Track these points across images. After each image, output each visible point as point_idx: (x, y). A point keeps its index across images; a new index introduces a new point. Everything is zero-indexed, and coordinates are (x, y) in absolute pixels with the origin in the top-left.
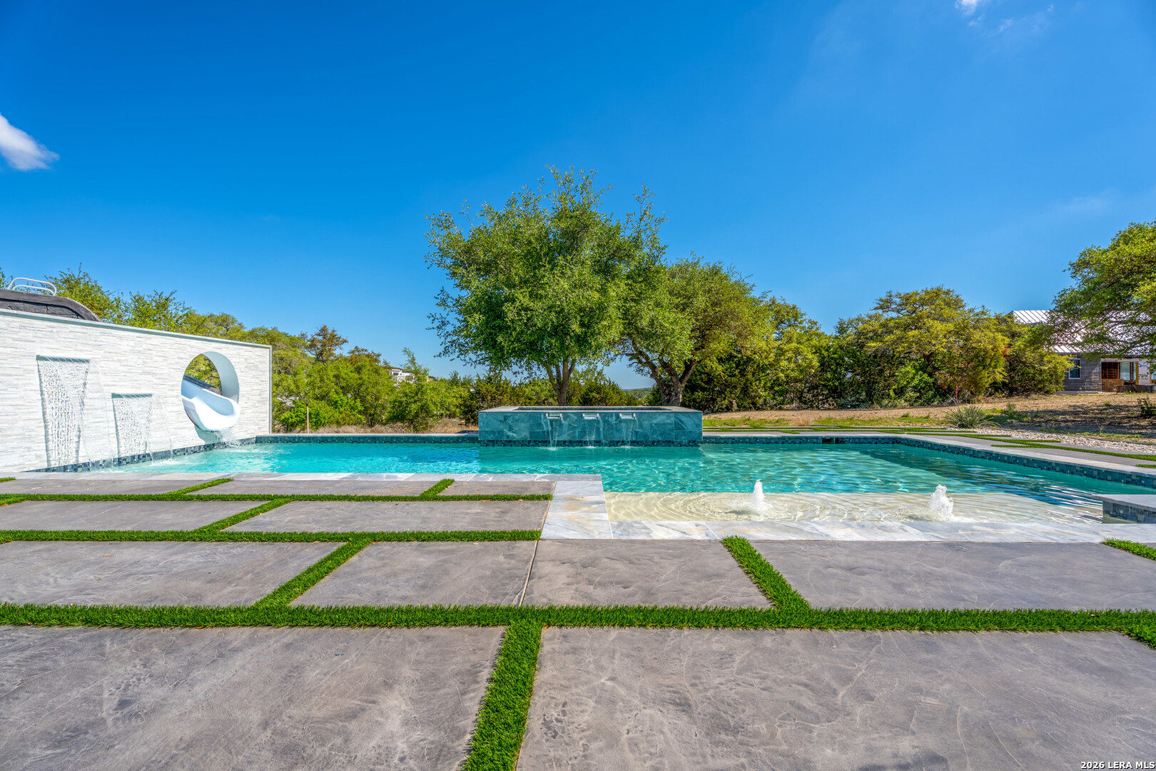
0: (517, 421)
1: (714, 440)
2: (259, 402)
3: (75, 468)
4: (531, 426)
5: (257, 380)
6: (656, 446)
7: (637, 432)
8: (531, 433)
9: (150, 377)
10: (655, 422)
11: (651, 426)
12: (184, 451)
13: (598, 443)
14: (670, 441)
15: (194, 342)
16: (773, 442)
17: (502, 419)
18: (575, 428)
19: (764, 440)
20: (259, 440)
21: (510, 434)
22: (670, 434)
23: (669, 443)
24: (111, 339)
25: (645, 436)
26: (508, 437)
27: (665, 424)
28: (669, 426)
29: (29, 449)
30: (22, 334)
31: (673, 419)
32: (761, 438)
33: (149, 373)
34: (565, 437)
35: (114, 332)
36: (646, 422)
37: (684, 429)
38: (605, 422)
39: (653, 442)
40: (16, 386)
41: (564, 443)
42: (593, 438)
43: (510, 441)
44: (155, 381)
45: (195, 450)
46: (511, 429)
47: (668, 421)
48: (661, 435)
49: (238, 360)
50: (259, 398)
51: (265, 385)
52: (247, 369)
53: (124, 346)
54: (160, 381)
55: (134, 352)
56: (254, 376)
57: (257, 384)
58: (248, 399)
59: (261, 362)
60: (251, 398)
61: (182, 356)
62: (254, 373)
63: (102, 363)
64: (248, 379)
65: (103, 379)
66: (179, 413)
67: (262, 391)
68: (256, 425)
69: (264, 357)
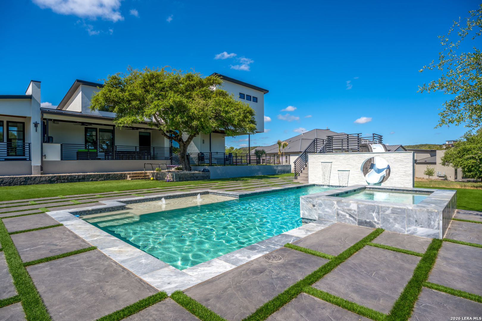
9: (349, 166)
15: (366, 155)
24: (338, 157)
30: (319, 158)
40: (318, 168)
44: (351, 167)
49: (389, 159)
50: (404, 174)
51: (409, 169)
52: (395, 162)
53: (341, 158)
54: (353, 167)
55: (344, 159)
56: (400, 165)
57: (402, 168)
58: (396, 174)
59: (406, 159)
60: (398, 173)
61: (361, 159)
62: (401, 163)
63: (335, 163)
64: (396, 166)
65: (336, 166)
66: (360, 176)
67: (406, 171)
68: (402, 185)
69: (408, 157)
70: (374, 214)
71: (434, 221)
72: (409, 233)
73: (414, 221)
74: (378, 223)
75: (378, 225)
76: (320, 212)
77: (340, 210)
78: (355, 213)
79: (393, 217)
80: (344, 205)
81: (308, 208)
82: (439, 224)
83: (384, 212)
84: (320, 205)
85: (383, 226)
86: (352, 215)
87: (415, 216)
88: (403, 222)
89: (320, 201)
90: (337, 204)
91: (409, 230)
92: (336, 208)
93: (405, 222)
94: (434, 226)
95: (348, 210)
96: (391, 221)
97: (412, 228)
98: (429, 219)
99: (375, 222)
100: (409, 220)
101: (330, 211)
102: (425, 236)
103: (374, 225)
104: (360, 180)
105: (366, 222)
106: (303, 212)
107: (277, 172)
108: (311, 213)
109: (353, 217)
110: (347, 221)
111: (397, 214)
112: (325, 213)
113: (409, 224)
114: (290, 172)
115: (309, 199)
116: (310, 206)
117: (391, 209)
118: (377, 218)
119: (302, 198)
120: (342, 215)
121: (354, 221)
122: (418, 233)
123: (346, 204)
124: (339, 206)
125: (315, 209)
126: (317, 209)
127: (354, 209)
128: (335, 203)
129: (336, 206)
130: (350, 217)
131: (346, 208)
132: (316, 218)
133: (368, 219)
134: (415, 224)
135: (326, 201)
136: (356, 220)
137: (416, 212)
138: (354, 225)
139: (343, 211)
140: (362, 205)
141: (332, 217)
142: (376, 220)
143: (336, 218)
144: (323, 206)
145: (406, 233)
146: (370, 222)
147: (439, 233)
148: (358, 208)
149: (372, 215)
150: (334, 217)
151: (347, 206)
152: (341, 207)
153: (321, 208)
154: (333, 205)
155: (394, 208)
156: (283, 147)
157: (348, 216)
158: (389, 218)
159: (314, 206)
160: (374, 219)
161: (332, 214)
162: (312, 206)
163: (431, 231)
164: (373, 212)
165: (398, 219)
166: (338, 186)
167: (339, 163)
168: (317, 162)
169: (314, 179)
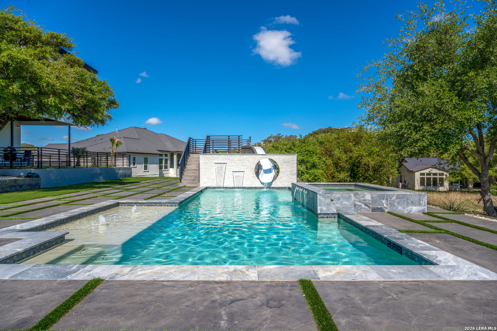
9: (243, 167)
10: (310, 196)
11: (309, 199)
12: (256, 188)
13: (302, 204)
14: (313, 211)
15: (259, 156)
24: (232, 158)
28: (312, 201)
29: (213, 182)
30: (212, 158)
31: (313, 196)
33: (244, 166)
35: (233, 156)
37: (314, 203)
39: (310, 210)
40: (211, 169)
44: (245, 167)
45: (260, 188)
49: (279, 160)
50: (290, 173)
51: (294, 169)
52: (284, 163)
53: (236, 159)
54: (247, 168)
55: (239, 160)
56: (288, 165)
57: (289, 168)
58: (285, 173)
59: (292, 160)
60: (286, 173)
61: (255, 160)
62: (288, 164)
63: (230, 164)
64: (284, 167)
65: (230, 167)
66: (254, 177)
67: (292, 171)
68: (288, 182)
69: (293, 158)
70: (384, 201)
71: (422, 201)
72: (408, 212)
73: (411, 203)
74: (387, 208)
75: (387, 210)
76: (338, 205)
77: (357, 201)
78: (369, 202)
79: (397, 201)
80: (361, 197)
81: (326, 203)
82: (425, 202)
83: (391, 198)
84: (339, 199)
85: (390, 210)
86: (367, 204)
87: (411, 199)
88: (404, 204)
89: (338, 196)
90: (354, 196)
91: (408, 210)
92: (353, 200)
93: (405, 204)
94: (423, 204)
95: (363, 200)
96: (396, 204)
97: (410, 208)
98: (420, 199)
99: (385, 207)
100: (408, 202)
101: (348, 203)
102: (417, 212)
103: (384, 210)
104: (254, 180)
105: (378, 209)
106: (320, 208)
107: (119, 177)
108: (329, 207)
109: (368, 206)
110: (363, 210)
111: (400, 199)
112: (343, 206)
113: (408, 205)
114: (131, 176)
115: (328, 195)
116: (328, 201)
117: (395, 195)
118: (386, 204)
119: (320, 194)
120: (358, 205)
121: (368, 209)
122: (413, 211)
123: (362, 196)
124: (356, 198)
125: (334, 204)
126: (335, 203)
127: (369, 199)
128: (353, 195)
129: (353, 198)
130: (365, 206)
131: (362, 199)
132: (334, 212)
133: (379, 206)
134: (411, 204)
135: (344, 195)
136: (370, 208)
137: (412, 196)
138: (368, 212)
139: (359, 202)
140: (375, 195)
141: (350, 208)
142: (385, 205)
143: (353, 208)
144: (342, 200)
145: (406, 212)
146: (381, 208)
147: (425, 209)
148: (372, 197)
149: (382, 202)
150: (351, 208)
151: (362, 197)
152: (357, 198)
153: (339, 201)
154: (350, 197)
155: (398, 194)
156: (117, 145)
157: (363, 206)
158: (394, 203)
159: (332, 200)
160: (384, 205)
161: (350, 206)
162: (330, 201)
163: (421, 208)
164: (383, 200)
165: (401, 202)
166: (233, 187)
167: (234, 164)
168: (210, 163)
169: (206, 181)
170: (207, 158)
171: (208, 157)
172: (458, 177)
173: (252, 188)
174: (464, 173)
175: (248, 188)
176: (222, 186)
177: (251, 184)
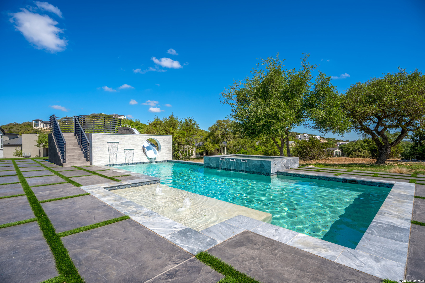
0: (213, 160)
1: (285, 174)
2: (168, 151)
3: (110, 165)
4: (216, 162)
5: (167, 145)
6: (254, 174)
7: (247, 167)
8: (216, 165)
9: (134, 145)
10: (253, 164)
11: (252, 165)
12: (144, 163)
13: (235, 170)
14: (259, 172)
15: (146, 136)
16: (314, 178)
17: (209, 159)
18: (228, 164)
19: (309, 177)
20: (168, 161)
21: (211, 164)
22: (259, 169)
23: (259, 173)
24: (124, 137)
25: (250, 169)
26: (211, 165)
27: (257, 165)
28: (258, 166)
29: (106, 160)
30: (105, 138)
31: (260, 163)
32: (307, 175)
34: (225, 167)
35: (124, 135)
36: (250, 164)
37: (264, 168)
38: (237, 162)
39: (253, 172)
40: (103, 148)
41: (224, 169)
42: (233, 168)
43: (211, 167)
45: (147, 163)
46: (211, 163)
47: (258, 164)
48: (256, 169)
49: (160, 140)
51: (170, 146)
52: (163, 142)
53: (127, 138)
54: (136, 146)
55: (130, 140)
56: (166, 144)
58: (164, 150)
59: (169, 140)
61: (143, 140)
63: (122, 143)
64: (164, 145)
65: (122, 146)
66: (142, 154)
67: (169, 148)
68: (167, 157)
69: (169, 138)
77: (282, 164)
104: (142, 156)
108: (275, 169)
166: (124, 164)
167: (125, 143)
168: (103, 142)
169: (98, 160)
170: (100, 138)
171: (101, 136)
172: (202, 149)
173: (141, 163)
174: (206, 147)
175: (137, 164)
176: (115, 163)
177: (140, 160)
